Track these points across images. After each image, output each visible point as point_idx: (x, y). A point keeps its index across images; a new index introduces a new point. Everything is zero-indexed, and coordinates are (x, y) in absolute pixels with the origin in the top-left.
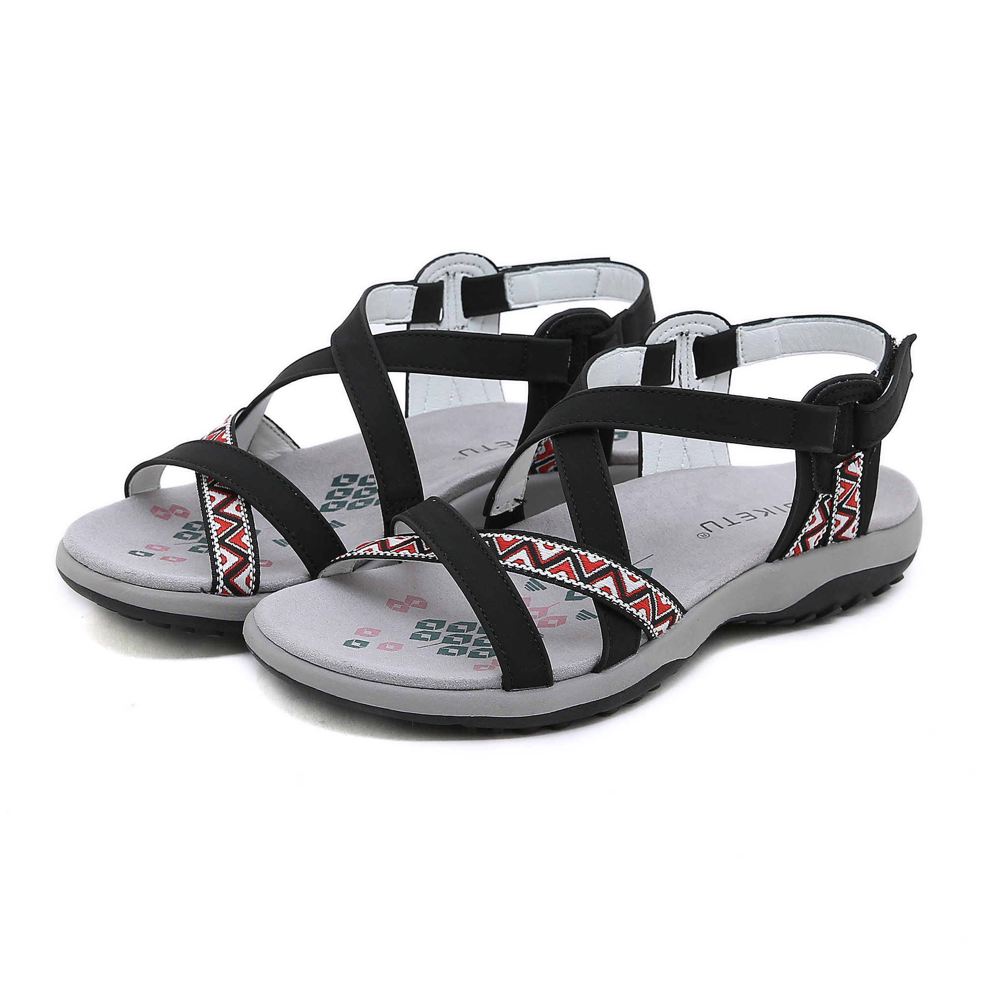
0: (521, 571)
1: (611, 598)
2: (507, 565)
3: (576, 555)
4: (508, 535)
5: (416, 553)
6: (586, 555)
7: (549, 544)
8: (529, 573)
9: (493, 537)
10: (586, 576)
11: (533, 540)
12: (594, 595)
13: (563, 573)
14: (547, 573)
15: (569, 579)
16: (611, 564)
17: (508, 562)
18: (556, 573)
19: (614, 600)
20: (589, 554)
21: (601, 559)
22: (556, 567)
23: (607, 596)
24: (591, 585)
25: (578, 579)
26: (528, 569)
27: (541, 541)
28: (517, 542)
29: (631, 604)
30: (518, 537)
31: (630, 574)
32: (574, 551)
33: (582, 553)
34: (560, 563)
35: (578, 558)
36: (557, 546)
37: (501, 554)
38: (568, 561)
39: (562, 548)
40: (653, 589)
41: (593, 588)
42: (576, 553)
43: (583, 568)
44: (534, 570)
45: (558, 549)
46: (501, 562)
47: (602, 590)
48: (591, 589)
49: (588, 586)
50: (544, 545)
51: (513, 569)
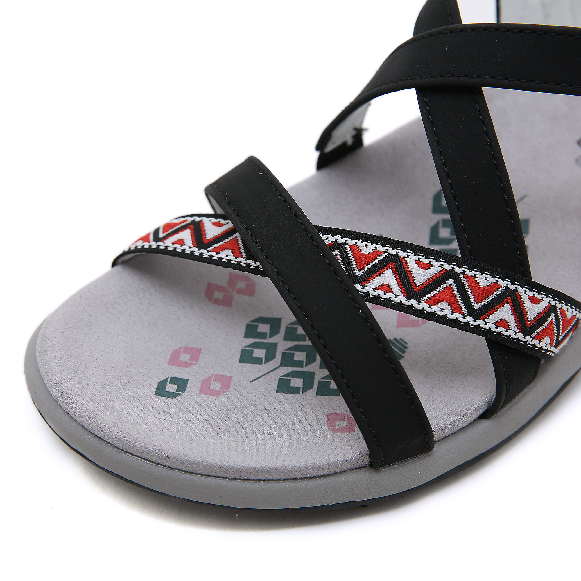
0: (388, 304)
1: (508, 335)
2: (368, 294)
3: (461, 276)
4: (366, 243)
5: (243, 257)
6: (475, 276)
7: (424, 260)
8: (398, 306)
9: (345, 243)
10: (476, 307)
11: (402, 254)
12: (487, 334)
13: (444, 305)
14: (423, 305)
15: (453, 312)
16: (507, 285)
17: (369, 288)
18: (435, 305)
19: (513, 336)
20: (479, 275)
21: (494, 280)
22: (434, 296)
23: (504, 333)
24: (483, 320)
25: (465, 311)
26: (398, 300)
27: (412, 256)
28: (379, 256)
29: (533, 335)
30: (381, 249)
31: (531, 294)
32: (457, 270)
33: (469, 273)
34: (440, 289)
35: (464, 280)
36: (434, 262)
37: (358, 273)
38: (450, 285)
39: (442, 265)
40: (559, 305)
41: (486, 323)
42: (461, 273)
43: (471, 295)
44: (405, 302)
45: (436, 267)
46: (358, 287)
47: (497, 325)
48: (483, 325)
49: (479, 322)
50: (416, 261)
51: (377, 300)
